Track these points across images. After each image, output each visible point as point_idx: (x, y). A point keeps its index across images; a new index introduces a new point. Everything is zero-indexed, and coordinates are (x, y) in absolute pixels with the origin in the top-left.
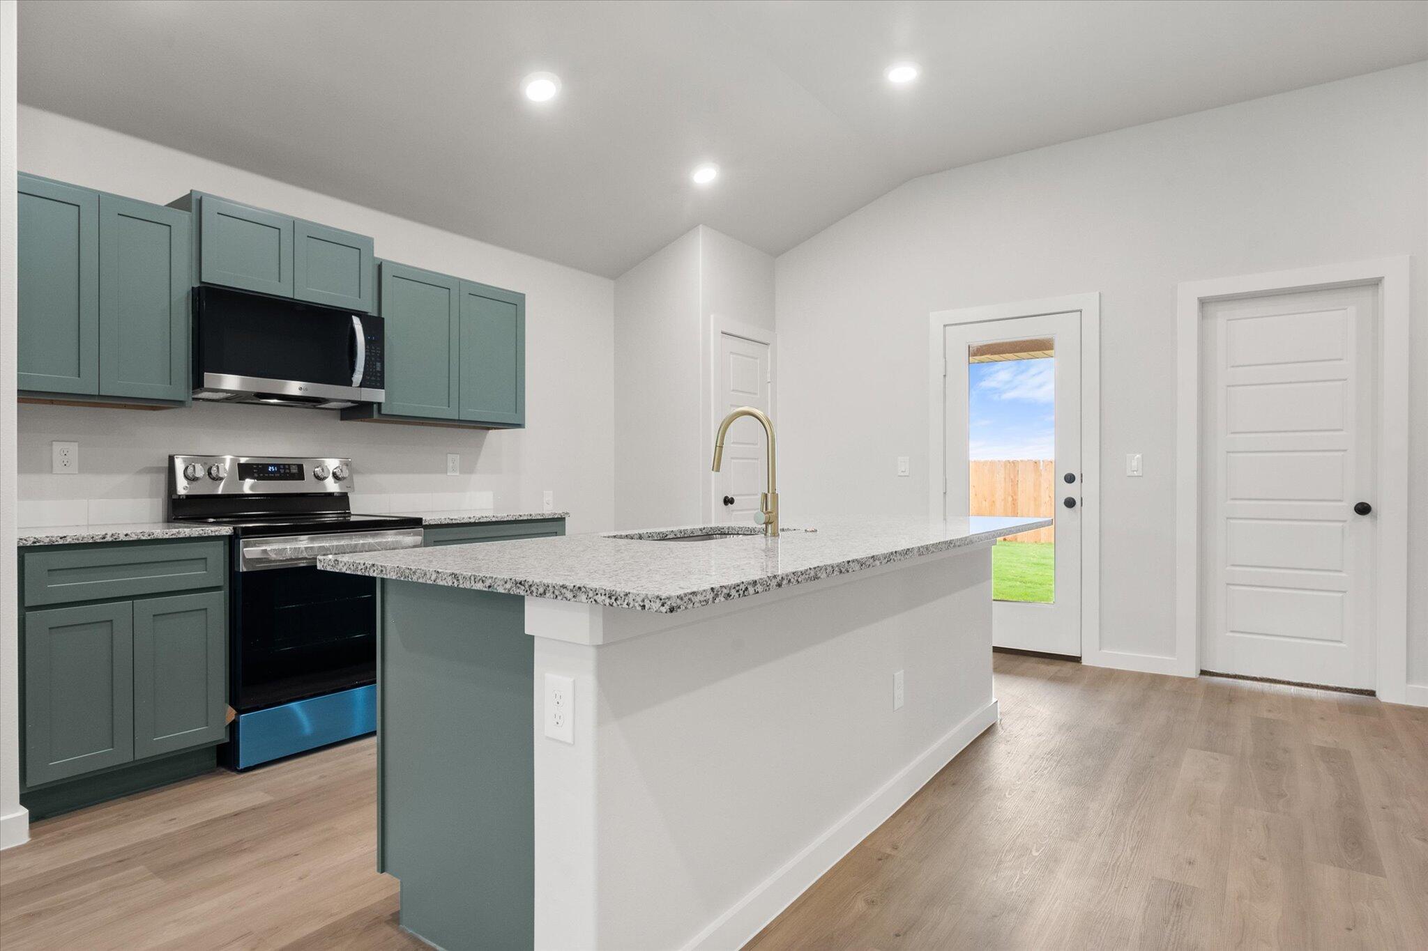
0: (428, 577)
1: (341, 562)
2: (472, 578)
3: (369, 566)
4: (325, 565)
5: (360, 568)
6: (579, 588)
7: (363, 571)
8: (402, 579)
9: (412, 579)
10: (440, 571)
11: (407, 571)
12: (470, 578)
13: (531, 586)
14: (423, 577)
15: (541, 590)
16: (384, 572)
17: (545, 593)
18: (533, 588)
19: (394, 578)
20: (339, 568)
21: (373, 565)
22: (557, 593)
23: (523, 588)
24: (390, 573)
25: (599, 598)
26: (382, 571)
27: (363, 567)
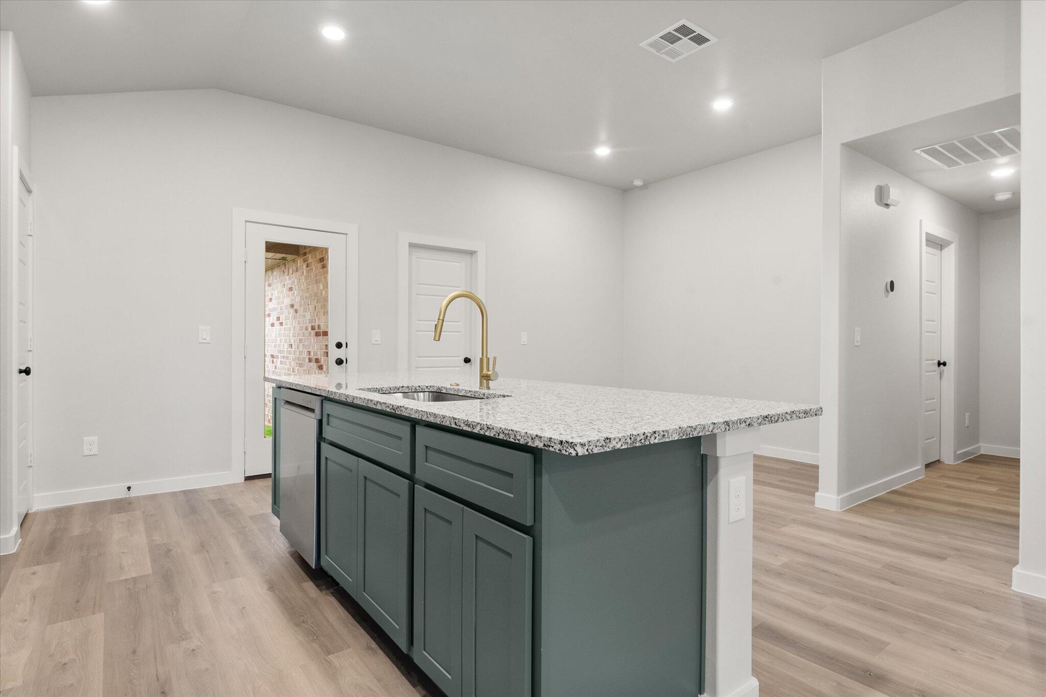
0: (707, 429)
1: (615, 439)
2: (739, 421)
3: (649, 435)
4: (591, 448)
5: (638, 439)
6: (793, 412)
7: (643, 441)
8: (684, 437)
9: (692, 435)
10: (716, 422)
11: (689, 429)
12: (737, 422)
13: (771, 417)
14: (702, 431)
15: (776, 418)
16: (666, 436)
17: (778, 420)
18: (773, 419)
19: (676, 438)
20: (611, 446)
21: (655, 432)
22: (784, 417)
23: (767, 420)
24: (672, 436)
25: (801, 415)
26: (664, 436)
27: (642, 437)
